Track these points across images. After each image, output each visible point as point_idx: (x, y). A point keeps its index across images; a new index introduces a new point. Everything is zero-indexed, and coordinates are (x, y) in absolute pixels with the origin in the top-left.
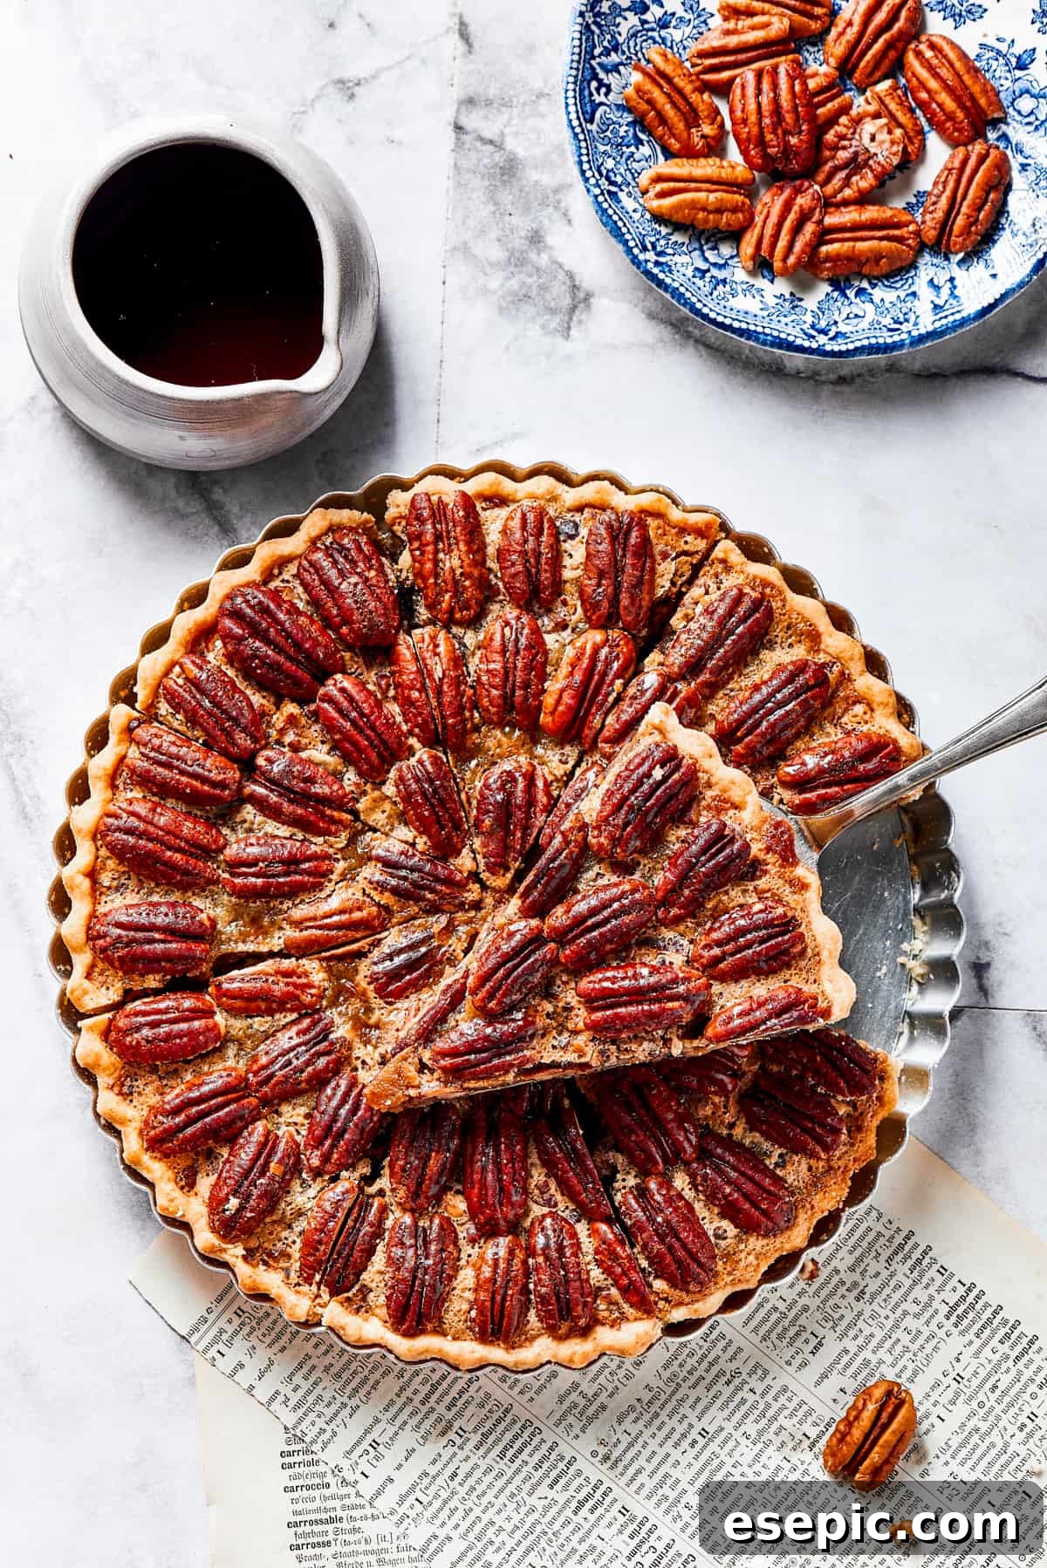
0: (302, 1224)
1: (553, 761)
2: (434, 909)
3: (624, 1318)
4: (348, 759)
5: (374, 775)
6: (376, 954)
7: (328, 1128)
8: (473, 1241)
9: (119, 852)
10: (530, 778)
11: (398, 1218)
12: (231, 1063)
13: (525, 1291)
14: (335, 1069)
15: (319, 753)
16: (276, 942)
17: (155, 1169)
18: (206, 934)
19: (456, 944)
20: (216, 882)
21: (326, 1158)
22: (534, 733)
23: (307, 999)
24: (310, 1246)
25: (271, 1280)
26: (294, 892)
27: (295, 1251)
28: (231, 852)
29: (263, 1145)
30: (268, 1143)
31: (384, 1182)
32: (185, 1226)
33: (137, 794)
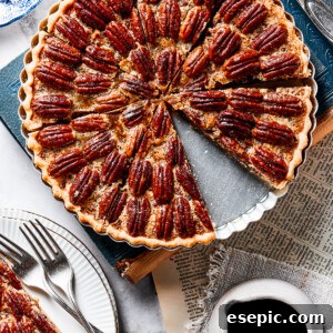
0: (99, 200)
1: (183, 48)
2: (144, 98)
3: (204, 231)
4: (115, 49)
5: (125, 54)
6: (125, 112)
7: (108, 168)
8: (155, 206)
9: (41, 78)
10: (174, 54)
11: (131, 198)
12: (77, 147)
13: (171, 222)
14: (111, 149)
15: (107, 47)
16: (92, 108)
17: (52, 181)
18: (70, 105)
19: (151, 110)
20: (73, 89)
21: (107, 178)
22: (176, 39)
23: (102, 126)
24: (102, 207)
25: (89, 218)
26: (98, 92)
27: (97, 209)
28: (78, 79)
29: (86, 174)
30: (88, 173)
31: (127, 187)
32: (61, 200)
33: (47, 60)
